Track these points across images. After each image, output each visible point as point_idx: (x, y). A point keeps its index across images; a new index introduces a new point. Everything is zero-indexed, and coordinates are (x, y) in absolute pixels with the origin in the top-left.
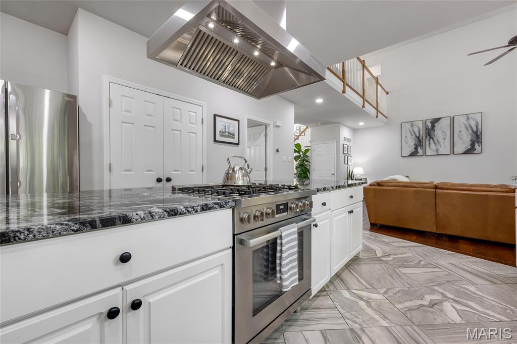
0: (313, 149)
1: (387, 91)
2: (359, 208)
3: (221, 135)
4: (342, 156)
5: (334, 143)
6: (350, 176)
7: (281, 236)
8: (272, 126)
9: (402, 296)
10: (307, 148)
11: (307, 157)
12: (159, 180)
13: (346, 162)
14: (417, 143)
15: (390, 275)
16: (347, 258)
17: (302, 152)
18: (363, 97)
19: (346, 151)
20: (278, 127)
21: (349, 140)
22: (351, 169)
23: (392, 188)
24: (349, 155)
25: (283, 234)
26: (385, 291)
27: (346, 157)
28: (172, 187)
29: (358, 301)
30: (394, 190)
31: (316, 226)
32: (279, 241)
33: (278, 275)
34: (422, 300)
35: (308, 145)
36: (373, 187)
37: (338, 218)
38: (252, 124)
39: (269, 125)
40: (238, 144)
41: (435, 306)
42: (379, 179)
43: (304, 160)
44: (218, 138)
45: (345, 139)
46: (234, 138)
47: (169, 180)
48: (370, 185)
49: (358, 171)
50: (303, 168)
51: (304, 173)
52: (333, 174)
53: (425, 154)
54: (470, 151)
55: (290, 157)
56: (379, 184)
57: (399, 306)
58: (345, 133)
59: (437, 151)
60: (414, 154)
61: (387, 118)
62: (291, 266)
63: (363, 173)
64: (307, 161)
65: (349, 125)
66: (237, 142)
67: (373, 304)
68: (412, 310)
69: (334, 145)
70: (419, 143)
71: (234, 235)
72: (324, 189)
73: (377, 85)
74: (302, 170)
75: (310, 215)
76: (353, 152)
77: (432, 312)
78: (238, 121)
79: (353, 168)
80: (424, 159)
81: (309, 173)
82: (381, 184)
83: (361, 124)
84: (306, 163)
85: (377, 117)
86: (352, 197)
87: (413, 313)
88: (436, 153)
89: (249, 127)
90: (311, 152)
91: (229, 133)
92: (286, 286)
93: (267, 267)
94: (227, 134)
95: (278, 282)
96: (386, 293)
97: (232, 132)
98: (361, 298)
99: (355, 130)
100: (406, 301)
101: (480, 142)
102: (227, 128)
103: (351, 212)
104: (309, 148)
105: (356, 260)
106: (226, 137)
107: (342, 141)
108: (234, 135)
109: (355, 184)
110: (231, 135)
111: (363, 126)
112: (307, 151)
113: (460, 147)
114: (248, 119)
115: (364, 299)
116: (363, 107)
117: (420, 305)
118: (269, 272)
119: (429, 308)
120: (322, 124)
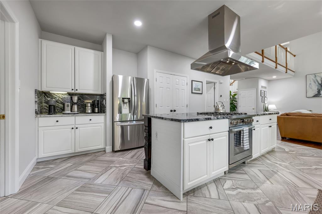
0: (239, 94)
1: (294, 54)
2: (275, 126)
3: (194, 90)
4: (260, 98)
6: (266, 110)
7: (243, 130)
8: (218, 83)
10: (236, 93)
11: (235, 98)
12: (171, 111)
13: (263, 101)
14: (320, 88)
15: (293, 158)
16: (268, 148)
17: (232, 96)
18: (276, 62)
19: (263, 94)
20: (221, 83)
21: (265, 88)
22: (266, 106)
23: (296, 117)
24: (265, 97)
25: (244, 129)
26: (290, 163)
27: (263, 98)
28: (197, 113)
30: (298, 118)
31: (254, 129)
32: (242, 132)
33: (242, 144)
35: (235, 91)
36: (283, 116)
37: (263, 128)
38: (208, 83)
39: (216, 83)
40: (202, 94)
41: (318, 169)
42: (287, 112)
43: (233, 101)
44: (194, 91)
45: (262, 87)
46: (200, 91)
47: (175, 111)
48: (281, 115)
49: (272, 107)
50: (232, 105)
51: (233, 108)
52: (253, 109)
55: (228, 100)
56: (287, 115)
57: (297, 167)
58: (262, 83)
60: (317, 96)
61: (294, 72)
62: (246, 141)
63: (276, 109)
64: (235, 101)
65: (264, 78)
66: (201, 93)
68: (304, 169)
69: (254, 91)
71: (229, 127)
72: (258, 115)
73: (286, 53)
74: (232, 106)
75: (252, 125)
76: (268, 95)
78: (202, 82)
79: (268, 105)
81: (237, 108)
82: (289, 114)
83: (274, 77)
84: (234, 102)
85: (286, 72)
86: (271, 119)
89: (206, 84)
90: (238, 95)
91: (198, 88)
92: (245, 148)
93: (237, 141)
94: (197, 89)
95: (242, 146)
97: (199, 88)
98: (276, 163)
99: (269, 81)
100: (301, 166)
102: (197, 86)
103: (270, 127)
104: (237, 93)
105: (272, 151)
106: (197, 90)
107: (260, 88)
108: (200, 89)
109: (273, 114)
110: (199, 90)
111: (276, 78)
112: (235, 95)
114: (206, 81)
115: (278, 164)
116: (276, 68)
117: (309, 168)
118: (238, 143)
119: (314, 170)
120: (246, 79)
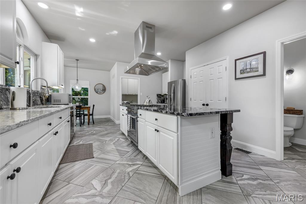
3: (241, 73)
9: (121, 178)
12: (204, 105)
26: (129, 174)
29: (133, 163)
34: (112, 182)
41: (104, 183)
47: (207, 105)
57: (118, 171)
67: (127, 166)
68: (113, 173)
77: (105, 177)
87: (112, 172)
94: (248, 70)
96: (128, 173)
97: (255, 66)
98: (134, 165)
100: (117, 176)
102: (249, 65)
108: (257, 68)
110: (254, 69)
115: (132, 165)
117: (111, 178)
119: (106, 179)
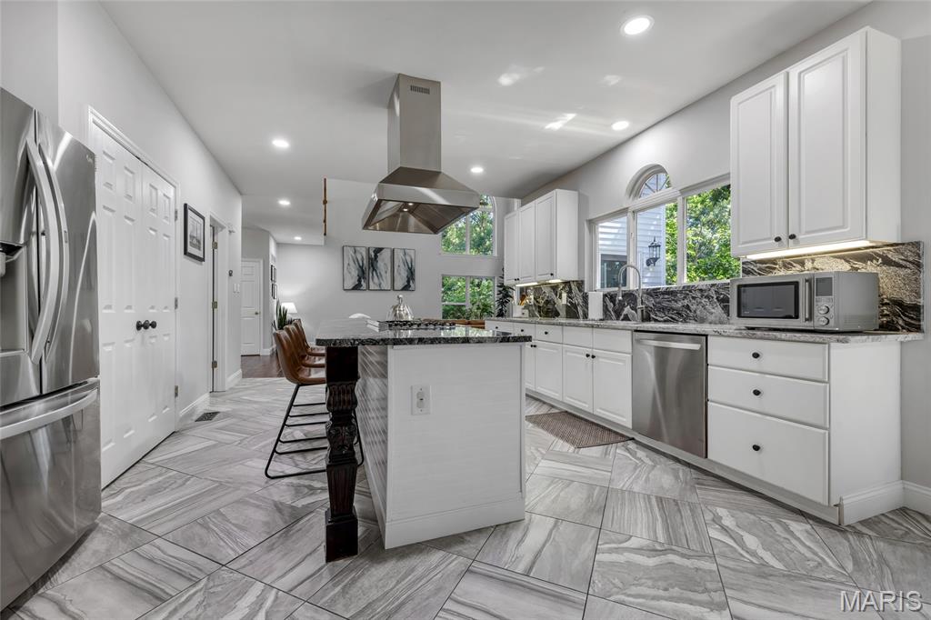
3: (190, 243)
4: (270, 285)
5: (259, 262)
8: (227, 230)
13: (273, 294)
14: (361, 273)
19: (273, 276)
20: (230, 232)
21: (275, 260)
27: (273, 286)
39: (223, 228)
40: (203, 260)
44: (189, 248)
45: (272, 257)
46: (200, 248)
52: (257, 313)
53: (368, 288)
54: (406, 288)
58: (272, 248)
59: (380, 285)
60: (357, 287)
61: (325, 235)
66: (203, 257)
69: (258, 266)
70: (362, 275)
78: (204, 218)
80: (367, 294)
83: (298, 238)
88: (378, 288)
94: (195, 242)
97: (199, 238)
101: (414, 279)
102: (195, 231)
106: (194, 246)
107: (270, 261)
110: (198, 244)
113: (400, 283)
